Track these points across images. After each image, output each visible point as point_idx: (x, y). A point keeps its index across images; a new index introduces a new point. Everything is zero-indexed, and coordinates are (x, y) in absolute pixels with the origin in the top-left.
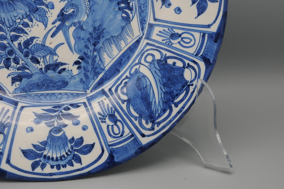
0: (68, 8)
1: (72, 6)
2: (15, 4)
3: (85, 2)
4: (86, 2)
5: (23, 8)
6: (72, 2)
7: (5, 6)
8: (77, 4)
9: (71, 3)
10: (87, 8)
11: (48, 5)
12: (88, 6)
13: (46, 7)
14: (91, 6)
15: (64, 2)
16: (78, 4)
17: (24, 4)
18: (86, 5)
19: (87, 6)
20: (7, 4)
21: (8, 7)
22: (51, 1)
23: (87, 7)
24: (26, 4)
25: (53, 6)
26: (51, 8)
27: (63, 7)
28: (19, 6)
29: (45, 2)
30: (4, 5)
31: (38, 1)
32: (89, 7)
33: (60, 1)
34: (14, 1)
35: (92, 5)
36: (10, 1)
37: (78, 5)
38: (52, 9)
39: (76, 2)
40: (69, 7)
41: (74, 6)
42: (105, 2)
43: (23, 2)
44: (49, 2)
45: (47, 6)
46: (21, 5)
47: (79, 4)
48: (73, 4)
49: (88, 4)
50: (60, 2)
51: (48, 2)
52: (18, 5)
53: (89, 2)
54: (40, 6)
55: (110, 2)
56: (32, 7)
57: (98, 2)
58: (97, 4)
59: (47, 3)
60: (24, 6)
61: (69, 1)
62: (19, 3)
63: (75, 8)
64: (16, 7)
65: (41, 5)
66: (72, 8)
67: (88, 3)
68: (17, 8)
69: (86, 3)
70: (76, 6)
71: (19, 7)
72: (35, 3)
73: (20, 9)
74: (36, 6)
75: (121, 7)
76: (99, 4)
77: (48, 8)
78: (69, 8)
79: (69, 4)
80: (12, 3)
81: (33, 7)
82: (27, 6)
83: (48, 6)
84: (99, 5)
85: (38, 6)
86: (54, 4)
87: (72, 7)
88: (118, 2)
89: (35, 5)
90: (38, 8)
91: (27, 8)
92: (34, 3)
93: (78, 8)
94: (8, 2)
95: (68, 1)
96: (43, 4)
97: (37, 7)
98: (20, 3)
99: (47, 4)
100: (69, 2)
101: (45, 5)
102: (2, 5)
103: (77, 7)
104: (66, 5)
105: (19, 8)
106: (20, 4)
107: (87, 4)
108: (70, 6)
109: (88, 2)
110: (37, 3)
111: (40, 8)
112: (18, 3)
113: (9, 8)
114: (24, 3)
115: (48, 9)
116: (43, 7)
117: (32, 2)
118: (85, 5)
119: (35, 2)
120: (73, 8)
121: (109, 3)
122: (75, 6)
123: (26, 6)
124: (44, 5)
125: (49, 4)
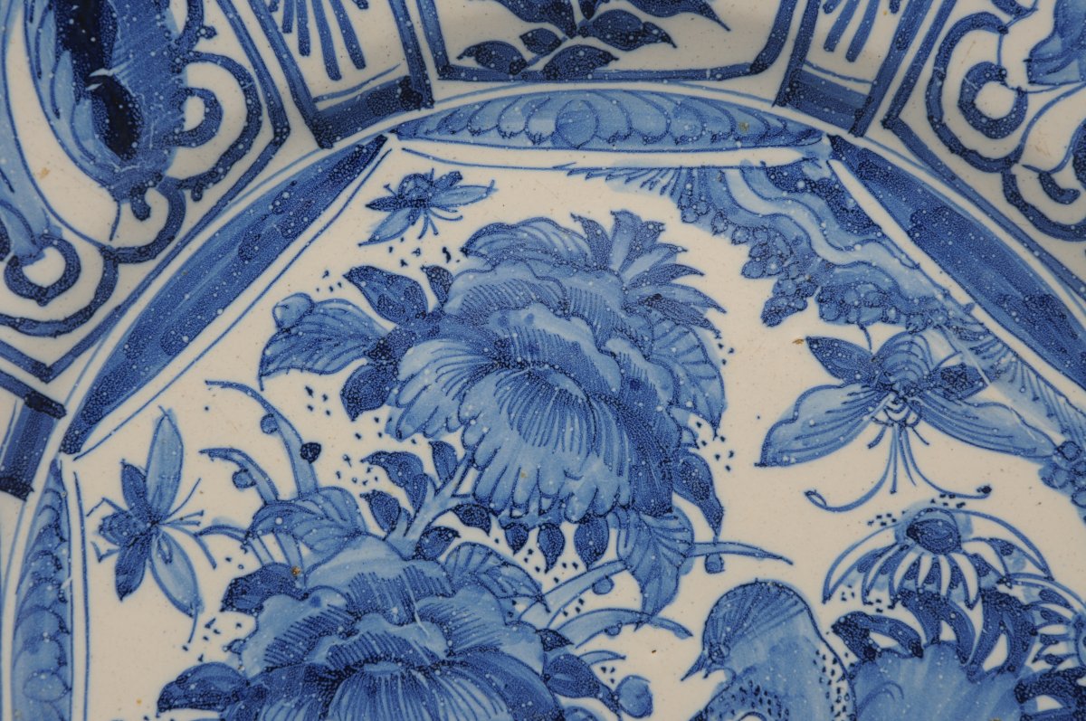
0: (729, 714)
1: (749, 700)
2: (440, 687)
3: (825, 681)
4: (830, 683)
5: (484, 708)
6: (752, 677)
7: (384, 701)
8: (781, 690)
9: (746, 686)
10: (838, 714)
11: (618, 693)
12: (843, 702)
13: (609, 707)
14: (858, 703)
15: (706, 676)
16: (786, 689)
17: (488, 688)
18: (834, 696)
19: (838, 701)
20: (400, 691)
21: (402, 705)
22: (634, 673)
23: (838, 708)
24: (497, 690)
25: (644, 700)
26: (635, 711)
27: (700, 706)
28: (460, 700)
29: (604, 678)
30: (383, 696)
31: (565, 672)
32: (850, 710)
33: (683, 675)
34: (438, 672)
35: (870, 698)
36: (414, 673)
37: (787, 695)
38: (641, 716)
39: (773, 681)
40: (734, 704)
41: (766, 699)
42: (942, 681)
43: (483, 678)
44: (627, 679)
45: (612, 701)
46: (473, 696)
47: (792, 693)
48: (758, 689)
49: (843, 693)
50: (687, 675)
51: (618, 681)
52: (460, 695)
53: (850, 683)
54: (578, 697)
55: (973, 681)
56: (530, 703)
57: (900, 681)
58: (895, 691)
59: (612, 681)
60: (490, 697)
61: (734, 673)
62: (462, 681)
63: (769, 711)
64: (444, 707)
65: (578, 695)
66: (751, 710)
67: (844, 685)
68: (448, 708)
69: (834, 686)
70: (774, 702)
71: (463, 705)
72: (549, 683)
73: (464, 714)
74: (555, 699)
75: (1037, 715)
76: (905, 692)
77: (615, 711)
78: (733, 712)
79: (735, 690)
80: (426, 685)
81: (538, 703)
82: (505, 700)
83: (621, 701)
84: (906, 697)
85: (565, 701)
86: (653, 689)
87: (753, 705)
88: (1020, 683)
89: (548, 696)
90: (562, 712)
91: (504, 706)
92: (540, 686)
93: (787, 712)
94: (403, 677)
95: (730, 675)
96: (593, 688)
97: (558, 707)
98: (467, 684)
99: (613, 687)
100: (734, 677)
101: (600, 695)
102: (374, 692)
103: (779, 705)
104: (719, 695)
105: (459, 713)
106: (465, 689)
107: (839, 690)
108: (743, 700)
109: (843, 678)
110: (559, 682)
111: (576, 710)
112: (458, 683)
113: (410, 710)
114: (490, 681)
115: (619, 716)
116: (593, 704)
117: (532, 676)
118: (828, 695)
119: (546, 678)
120: (756, 710)
121: (968, 689)
122: (769, 702)
123: (498, 698)
124: (596, 697)
125: (623, 691)
